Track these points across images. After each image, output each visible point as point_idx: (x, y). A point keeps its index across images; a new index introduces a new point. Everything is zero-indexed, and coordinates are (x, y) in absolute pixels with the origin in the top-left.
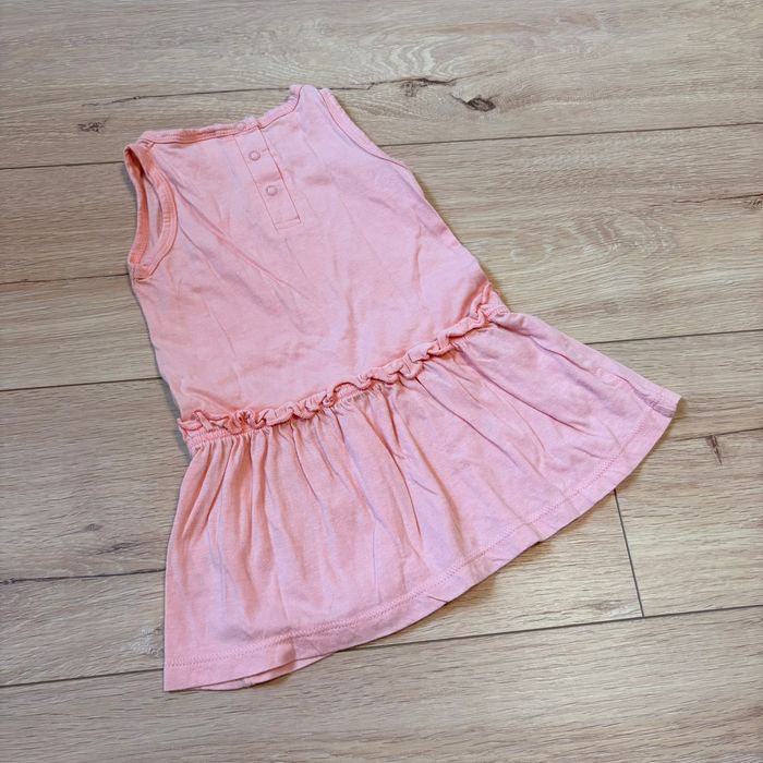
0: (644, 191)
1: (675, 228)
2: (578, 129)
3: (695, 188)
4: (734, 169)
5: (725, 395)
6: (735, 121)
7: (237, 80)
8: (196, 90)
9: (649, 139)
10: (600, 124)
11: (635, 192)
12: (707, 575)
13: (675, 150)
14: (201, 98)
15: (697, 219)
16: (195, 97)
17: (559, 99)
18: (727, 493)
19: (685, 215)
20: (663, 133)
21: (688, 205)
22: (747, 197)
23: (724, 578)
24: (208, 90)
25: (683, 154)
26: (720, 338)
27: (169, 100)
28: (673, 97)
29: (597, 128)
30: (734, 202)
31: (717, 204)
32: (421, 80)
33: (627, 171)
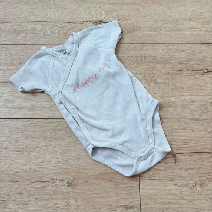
0: (167, 65)
1: (175, 80)
2: (149, 42)
3: (185, 65)
4: (199, 60)
5: (182, 140)
6: (203, 42)
7: (40, 18)
8: (27, 20)
9: (172, 47)
10: (157, 40)
11: (164, 65)
12: (164, 201)
13: (180, 51)
14: (28, 23)
15: (184, 77)
16: (26, 23)
17: (144, 31)
18: (175, 174)
19: (180, 75)
20: (178, 45)
21: (181, 72)
22: (202, 70)
23: (169, 203)
24: (31, 21)
25: (183, 53)
26: (183, 120)
27: (18, 23)
28: (183, 32)
29: (155, 42)
30: (197, 71)
31: (191, 72)
32: (100, 21)
33: (163, 58)
